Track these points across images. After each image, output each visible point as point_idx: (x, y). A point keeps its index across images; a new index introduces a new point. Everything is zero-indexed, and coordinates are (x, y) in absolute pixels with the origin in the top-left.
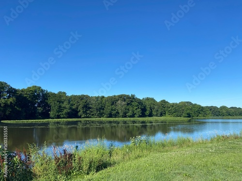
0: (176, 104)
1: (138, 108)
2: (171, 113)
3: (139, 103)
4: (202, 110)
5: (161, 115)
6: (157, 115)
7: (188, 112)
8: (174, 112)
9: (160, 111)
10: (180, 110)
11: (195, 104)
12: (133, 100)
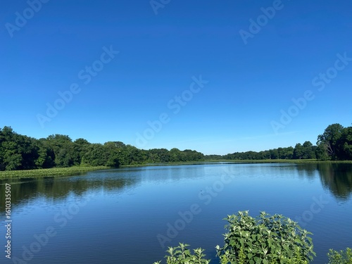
0: (99, 145)
1: (16, 152)
2: (89, 160)
3: (19, 143)
4: (136, 155)
5: (71, 163)
6: (62, 165)
7: (115, 157)
8: (94, 159)
9: (68, 157)
10: (104, 154)
11: (129, 146)
12: (7, 138)
